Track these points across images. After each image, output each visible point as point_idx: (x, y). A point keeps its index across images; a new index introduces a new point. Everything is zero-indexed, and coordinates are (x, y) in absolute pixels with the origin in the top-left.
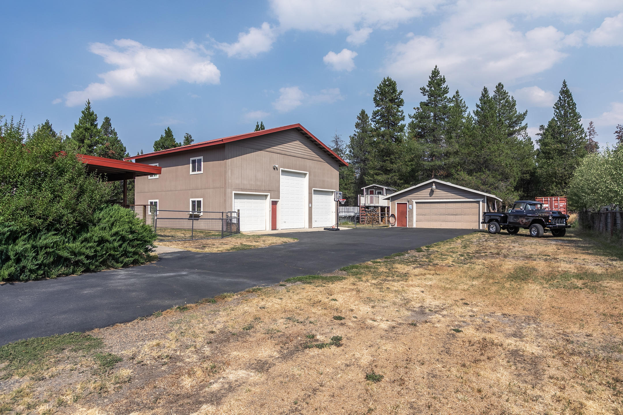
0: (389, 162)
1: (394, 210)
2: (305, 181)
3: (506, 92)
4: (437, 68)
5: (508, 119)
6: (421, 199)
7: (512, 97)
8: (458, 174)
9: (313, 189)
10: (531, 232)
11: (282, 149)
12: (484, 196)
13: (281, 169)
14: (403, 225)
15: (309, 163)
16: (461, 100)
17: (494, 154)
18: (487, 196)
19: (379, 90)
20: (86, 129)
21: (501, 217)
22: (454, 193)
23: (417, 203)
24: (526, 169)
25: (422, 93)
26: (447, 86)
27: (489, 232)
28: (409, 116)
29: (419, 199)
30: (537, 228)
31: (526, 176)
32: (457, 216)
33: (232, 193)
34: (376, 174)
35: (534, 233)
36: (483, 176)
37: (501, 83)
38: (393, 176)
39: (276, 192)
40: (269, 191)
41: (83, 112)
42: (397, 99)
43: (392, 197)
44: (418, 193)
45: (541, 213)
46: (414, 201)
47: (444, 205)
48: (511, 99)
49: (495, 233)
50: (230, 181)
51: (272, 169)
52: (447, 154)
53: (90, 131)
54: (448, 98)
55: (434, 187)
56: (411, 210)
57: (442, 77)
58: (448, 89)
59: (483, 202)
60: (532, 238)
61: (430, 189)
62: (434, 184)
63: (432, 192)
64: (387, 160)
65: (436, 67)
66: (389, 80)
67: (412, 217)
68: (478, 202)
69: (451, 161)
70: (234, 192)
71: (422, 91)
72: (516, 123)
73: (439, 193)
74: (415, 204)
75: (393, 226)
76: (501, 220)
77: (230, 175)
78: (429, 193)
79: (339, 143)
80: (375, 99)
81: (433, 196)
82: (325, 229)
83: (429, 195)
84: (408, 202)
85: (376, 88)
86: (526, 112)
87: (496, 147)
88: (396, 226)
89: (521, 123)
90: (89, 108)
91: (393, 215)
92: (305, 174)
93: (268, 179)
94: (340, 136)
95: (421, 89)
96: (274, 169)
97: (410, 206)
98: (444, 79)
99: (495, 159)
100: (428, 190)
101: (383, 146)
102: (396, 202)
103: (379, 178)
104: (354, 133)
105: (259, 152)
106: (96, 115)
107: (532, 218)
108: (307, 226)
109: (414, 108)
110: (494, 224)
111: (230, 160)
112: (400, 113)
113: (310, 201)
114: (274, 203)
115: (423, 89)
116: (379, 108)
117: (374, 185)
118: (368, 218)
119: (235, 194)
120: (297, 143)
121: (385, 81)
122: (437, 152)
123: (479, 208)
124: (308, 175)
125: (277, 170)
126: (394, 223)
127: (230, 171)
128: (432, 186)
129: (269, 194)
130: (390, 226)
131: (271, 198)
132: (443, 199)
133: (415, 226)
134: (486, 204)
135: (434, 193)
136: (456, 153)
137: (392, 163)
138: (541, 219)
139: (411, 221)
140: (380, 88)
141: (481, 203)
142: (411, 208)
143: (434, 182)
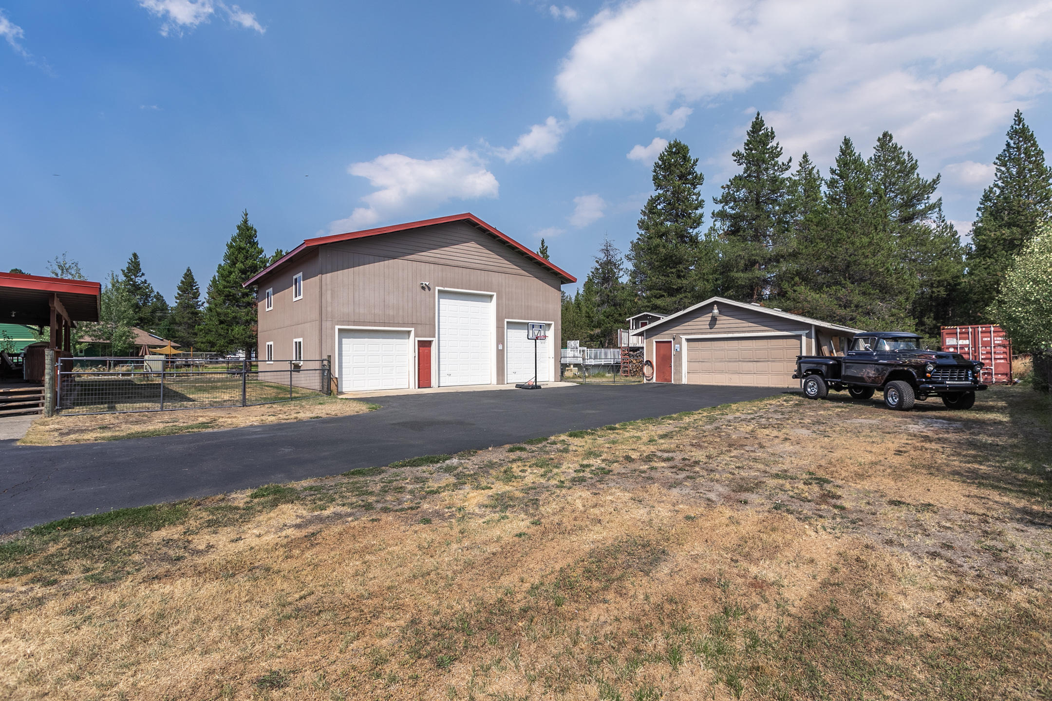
0: (675, 276)
1: (651, 353)
2: (491, 308)
3: (899, 146)
4: (760, 117)
5: (902, 193)
6: (694, 334)
7: (909, 153)
8: (795, 291)
9: (506, 320)
10: (886, 396)
11: (439, 256)
12: (811, 325)
13: (437, 288)
14: (666, 380)
15: (496, 278)
16: (813, 168)
17: (860, 252)
18: (816, 326)
19: (660, 163)
20: (240, 249)
21: (827, 365)
23: (688, 340)
24: (938, 278)
25: (735, 161)
26: (778, 144)
27: (803, 394)
28: (714, 200)
29: (691, 334)
30: (899, 393)
31: (938, 292)
32: (759, 364)
33: (333, 329)
34: (655, 297)
35: (893, 401)
36: (842, 293)
37: (887, 132)
38: (682, 299)
39: (428, 327)
40: (412, 325)
41: (239, 227)
42: (690, 173)
43: (647, 330)
44: (690, 323)
45: (910, 357)
46: (684, 337)
47: (735, 343)
48: (906, 157)
49: (815, 398)
50: (329, 309)
51: (419, 289)
52: (777, 259)
53: (244, 251)
54: (780, 163)
55: (716, 311)
56: (679, 354)
57: (770, 130)
58: (781, 149)
59: (809, 336)
60: (887, 411)
61: (710, 315)
62: (715, 307)
63: (714, 320)
64: (672, 273)
65: (758, 114)
66: (677, 144)
67: (681, 365)
68: (799, 337)
69: (784, 269)
70: (337, 327)
71: (735, 158)
72: (919, 198)
73: (725, 321)
74: (684, 343)
75: (649, 380)
76: (827, 372)
77: (329, 299)
78: (708, 323)
79: (611, 253)
80: (655, 178)
81: (716, 326)
82: (517, 386)
83: (708, 327)
84: (674, 339)
85: (657, 160)
86: (938, 177)
87: (866, 240)
88: (654, 380)
89: (928, 198)
90: (246, 222)
91: (649, 363)
92: (491, 296)
93: (410, 304)
94: (612, 243)
95: (733, 155)
96: (423, 288)
97: (677, 346)
98: (772, 133)
99: (864, 261)
100: (707, 318)
101: (663, 251)
102: (654, 339)
103: (659, 302)
104: (638, 236)
105: (391, 261)
106: (255, 231)
107: (890, 369)
108: (494, 381)
109: (723, 187)
110: (815, 380)
111: (329, 275)
112: (694, 197)
113: (501, 339)
114: (424, 346)
115: (737, 154)
116: (661, 192)
117: (645, 313)
118: (632, 366)
119: (340, 330)
120: (473, 244)
121: (670, 146)
122: (757, 255)
123: (801, 347)
124: (495, 298)
125: (429, 289)
126: (651, 375)
127: (329, 292)
128: (713, 309)
129: (413, 329)
130: (645, 381)
131: (416, 336)
132: (733, 332)
133: (684, 381)
134: (813, 340)
135: (717, 322)
136: (794, 255)
137: (679, 277)
138: (908, 371)
139: (678, 372)
140: (661, 158)
141: (804, 338)
142: (678, 350)
143: (715, 302)
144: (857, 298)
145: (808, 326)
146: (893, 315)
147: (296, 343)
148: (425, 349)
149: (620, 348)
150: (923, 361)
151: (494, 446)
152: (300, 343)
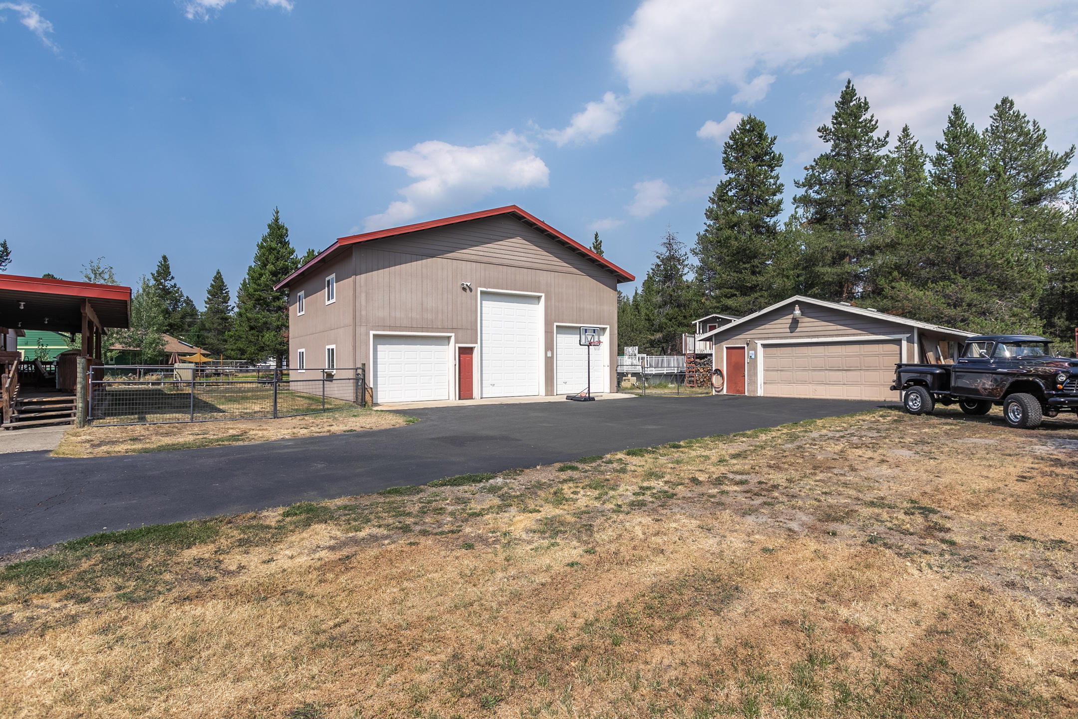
0: (749, 272)
1: (720, 359)
2: (538, 311)
3: (1022, 114)
4: (851, 85)
5: (1025, 170)
6: (772, 338)
7: (1034, 122)
8: (893, 288)
9: (556, 324)
10: (1006, 411)
11: (481, 253)
12: (912, 327)
13: (479, 289)
14: (738, 391)
15: (544, 277)
16: (915, 143)
17: (974, 241)
18: (919, 328)
19: (731, 142)
20: (271, 249)
21: (933, 374)
22: (842, 322)
23: (764, 346)
24: (1072, 271)
25: (821, 137)
26: (872, 117)
27: (904, 408)
28: (796, 183)
29: (768, 338)
30: (1022, 407)
32: (849, 373)
33: (368, 334)
34: (726, 296)
35: (1014, 417)
36: (951, 289)
37: (1007, 98)
38: (757, 298)
39: (469, 332)
40: (452, 329)
41: (269, 226)
42: (766, 154)
43: (716, 335)
44: (767, 326)
45: (1036, 365)
46: (759, 342)
47: (820, 349)
48: (1031, 127)
49: (918, 413)
50: (364, 313)
51: (460, 290)
52: (872, 250)
53: (275, 252)
54: (875, 139)
55: (797, 312)
56: (754, 361)
57: (863, 100)
58: (877, 122)
59: (910, 341)
60: (1007, 429)
61: (791, 316)
62: (797, 307)
63: (795, 323)
64: (746, 269)
65: (849, 82)
66: (751, 121)
67: (756, 374)
68: (898, 342)
69: (880, 262)
70: (372, 333)
71: (821, 134)
72: (1047, 175)
73: (808, 324)
74: (760, 350)
75: (718, 392)
76: (933, 383)
77: (363, 303)
78: (788, 326)
79: (675, 247)
80: (726, 161)
81: (798, 330)
82: (568, 398)
83: (788, 330)
84: (748, 344)
85: (728, 140)
86: (1072, 150)
87: (980, 226)
88: (725, 392)
89: (1059, 174)
90: (277, 220)
91: (718, 372)
92: (539, 298)
93: (450, 308)
94: (675, 235)
95: (819, 130)
96: (464, 289)
97: (752, 352)
98: (866, 103)
99: (978, 251)
100: (787, 320)
101: (735, 244)
102: (725, 345)
103: (730, 302)
104: (705, 227)
105: (430, 260)
106: (287, 230)
107: (1011, 380)
108: (543, 392)
109: (806, 168)
110: (918, 392)
111: (363, 276)
112: (772, 181)
113: (549, 345)
114: (465, 353)
115: (823, 130)
116: (733, 176)
117: (714, 315)
118: (699, 375)
119: (375, 336)
120: (518, 240)
121: (744, 123)
122: (847, 246)
123: (901, 354)
124: (543, 299)
125: (471, 290)
126: (720, 386)
127: (363, 295)
128: (794, 310)
129: (453, 335)
130: (714, 393)
131: (456, 342)
132: (818, 336)
133: (760, 393)
134: (916, 345)
135: (799, 325)
136: (893, 246)
137: (754, 273)
138: (1034, 382)
139: (754, 382)
140: (733, 137)
141: (904, 344)
142: (753, 357)
143: (797, 302)
144: (970, 295)
145: (909, 329)
146: (1014, 315)
147: (329, 349)
148: (467, 357)
149: (685, 355)
150: (1053, 369)
151: (543, 465)
152: (333, 350)
